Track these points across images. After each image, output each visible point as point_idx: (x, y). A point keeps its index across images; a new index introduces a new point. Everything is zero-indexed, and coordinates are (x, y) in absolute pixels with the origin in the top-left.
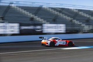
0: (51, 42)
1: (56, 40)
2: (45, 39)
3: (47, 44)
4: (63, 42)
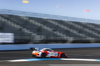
0: (42, 53)
1: (48, 52)
2: (36, 50)
3: (38, 55)
4: (55, 53)
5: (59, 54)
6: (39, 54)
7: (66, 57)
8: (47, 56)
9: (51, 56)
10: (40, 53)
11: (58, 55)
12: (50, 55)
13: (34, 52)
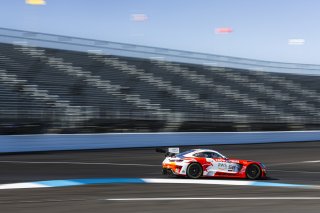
0: (191, 163)
1: (208, 160)
2: (173, 155)
3: (177, 171)
4: (228, 164)
5: (241, 165)
6: (180, 168)
7: (262, 177)
8: (205, 173)
9: (217, 173)
10: (184, 164)
11: (239, 170)
12: (213, 170)
13: (167, 161)
